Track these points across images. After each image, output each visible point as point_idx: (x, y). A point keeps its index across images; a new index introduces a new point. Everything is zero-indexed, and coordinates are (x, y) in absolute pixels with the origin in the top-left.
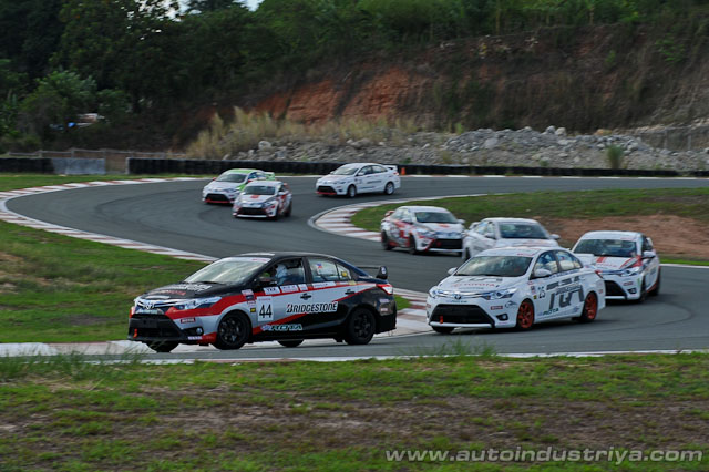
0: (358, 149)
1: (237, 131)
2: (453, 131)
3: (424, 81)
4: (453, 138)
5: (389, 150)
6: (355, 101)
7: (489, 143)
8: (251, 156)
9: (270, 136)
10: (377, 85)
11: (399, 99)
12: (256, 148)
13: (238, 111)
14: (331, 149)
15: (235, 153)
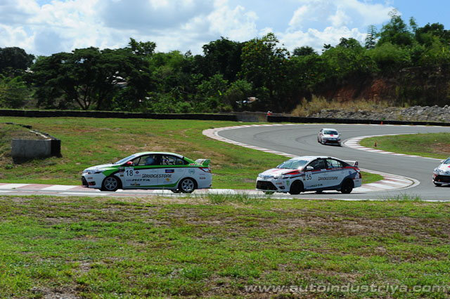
0: (363, 113)
1: (312, 105)
2: (404, 106)
3: (392, 86)
4: (403, 109)
5: (376, 114)
6: (362, 93)
7: (419, 112)
8: (318, 116)
9: (326, 107)
10: (372, 87)
11: (381, 93)
12: (320, 113)
13: (313, 96)
14: (352, 114)
15: (312, 114)
